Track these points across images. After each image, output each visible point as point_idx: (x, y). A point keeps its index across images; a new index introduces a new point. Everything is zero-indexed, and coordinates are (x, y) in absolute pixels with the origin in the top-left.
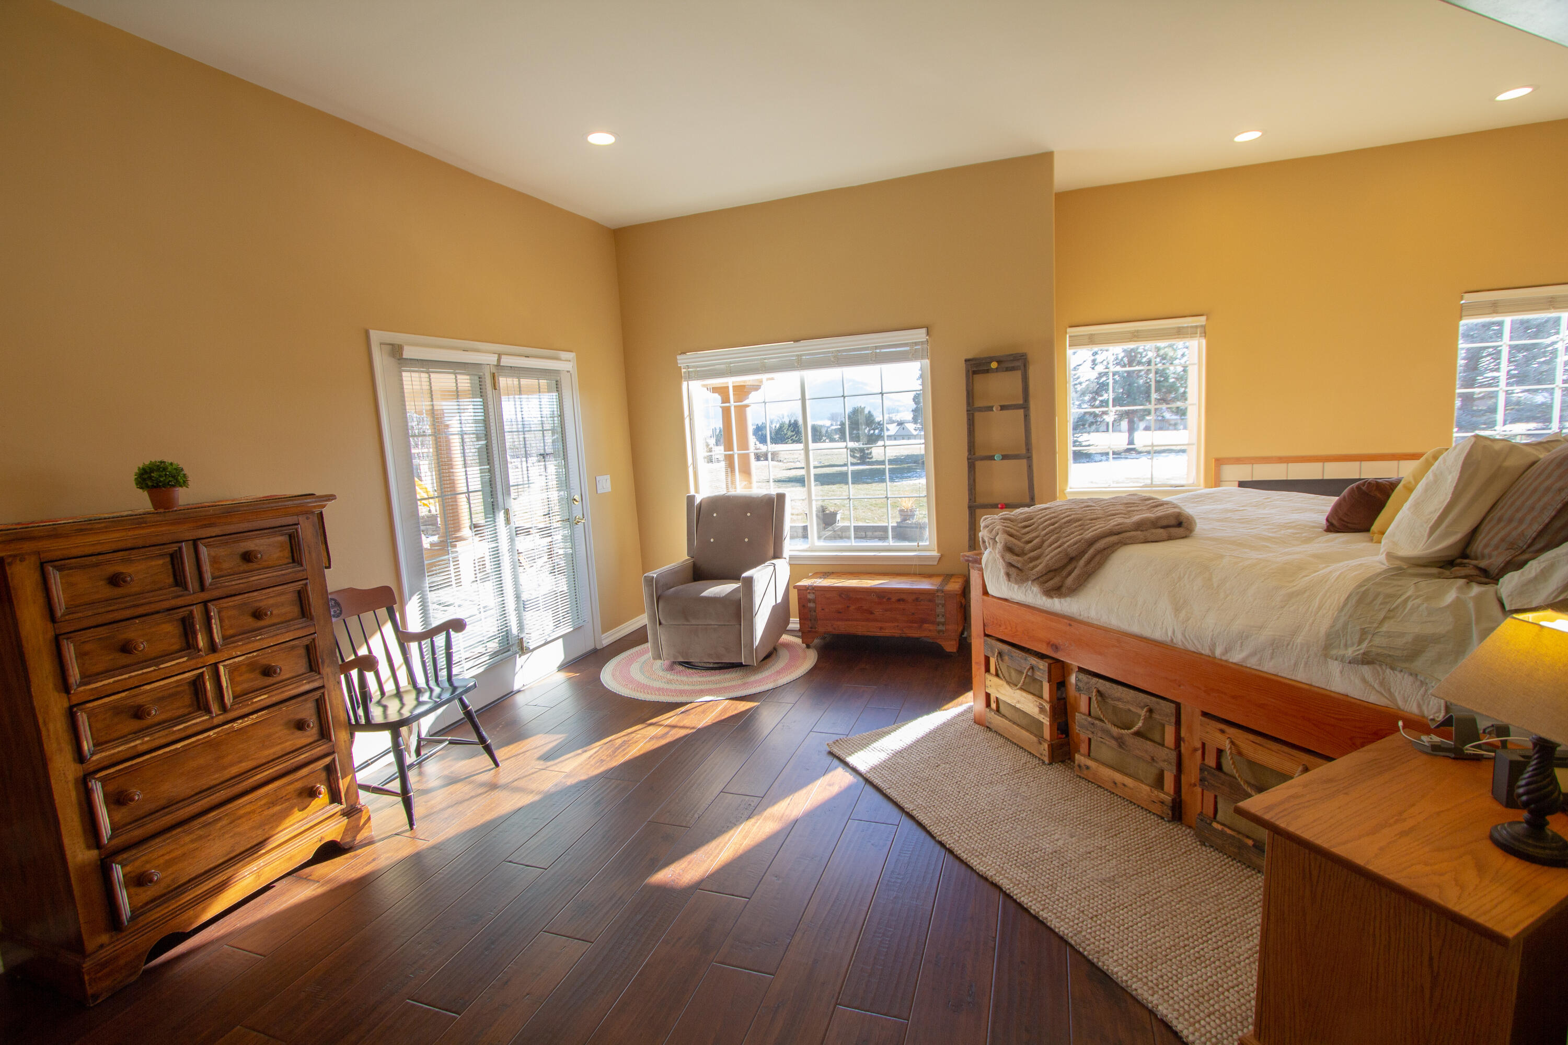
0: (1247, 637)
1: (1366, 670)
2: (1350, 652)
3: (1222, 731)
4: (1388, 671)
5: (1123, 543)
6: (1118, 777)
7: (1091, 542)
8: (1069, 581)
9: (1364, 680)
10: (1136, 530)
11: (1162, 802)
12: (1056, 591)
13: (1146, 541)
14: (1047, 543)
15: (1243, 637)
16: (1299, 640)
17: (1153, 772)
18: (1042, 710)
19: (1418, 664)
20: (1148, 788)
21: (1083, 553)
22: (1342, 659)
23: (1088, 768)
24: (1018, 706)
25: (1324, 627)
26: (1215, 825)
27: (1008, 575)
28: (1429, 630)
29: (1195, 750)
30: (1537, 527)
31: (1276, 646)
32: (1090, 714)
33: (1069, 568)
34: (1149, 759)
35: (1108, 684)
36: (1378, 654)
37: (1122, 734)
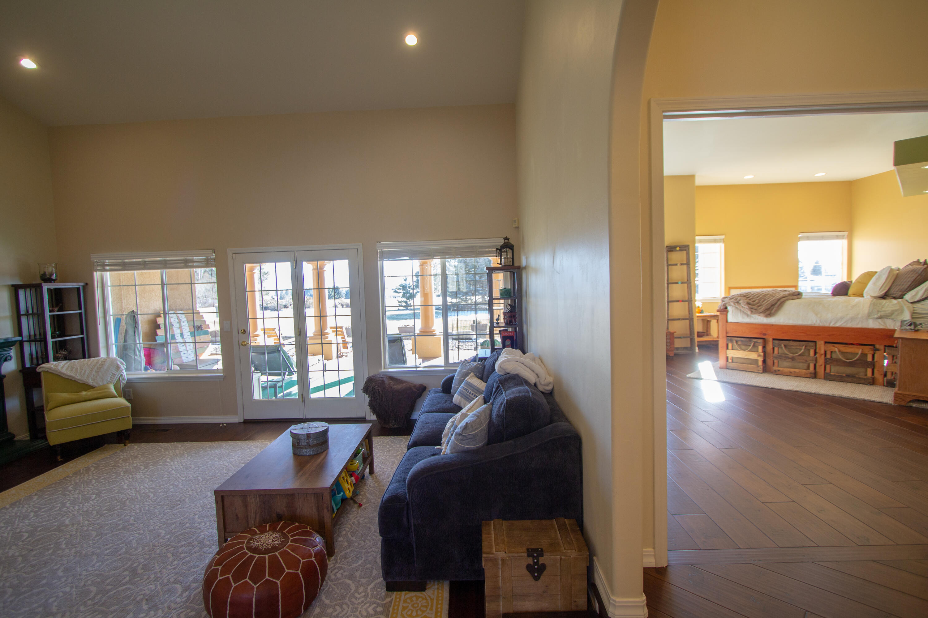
0: (843, 318)
1: (880, 320)
2: (876, 316)
3: (834, 346)
4: (886, 320)
5: (788, 300)
6: (792, 370)
7: (779, 300)
8: (773, 311)
9: (879, 323)
10: (789, 296)
11: (811, 373)
12: (769, 315)
13: (792, 299)
14: (761, 302)
15: (842, 318)
16: (860, 316)
17: (806, 365)
18: (759, 356)
19: (892, 317)
20: (804, 371)
21: (776, 303)
22: (873, 319)
23: (779, 370)
24: (745, 357)
25: (866, 312)
26: (831, 374)
27: (752, 312)
28: (894, 309)
29: (822, 354)
30: (907, 286)
31: (853, 319)
32: (778, 353)
33: (772, 308)
34: (804, 361)
35: (788, 342)
36: (884, 316)
37: (794, 356)
